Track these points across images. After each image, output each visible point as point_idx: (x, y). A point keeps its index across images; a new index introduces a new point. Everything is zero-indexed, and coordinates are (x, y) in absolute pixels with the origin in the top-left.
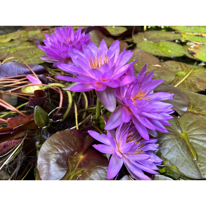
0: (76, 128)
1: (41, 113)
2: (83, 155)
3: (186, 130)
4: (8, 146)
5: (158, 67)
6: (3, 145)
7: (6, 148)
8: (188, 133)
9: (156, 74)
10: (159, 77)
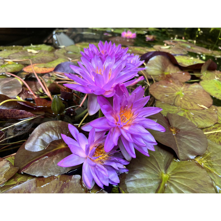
0: (78, 126)
1: (57, 102)
2: (65, 146)
3: (172, 174)
4: (24, 114)
5: (204, 109)
6: (20, 112)
7: (22, 115)
8: (171, 178)
9: (193, 113)
10: (193, 118)
